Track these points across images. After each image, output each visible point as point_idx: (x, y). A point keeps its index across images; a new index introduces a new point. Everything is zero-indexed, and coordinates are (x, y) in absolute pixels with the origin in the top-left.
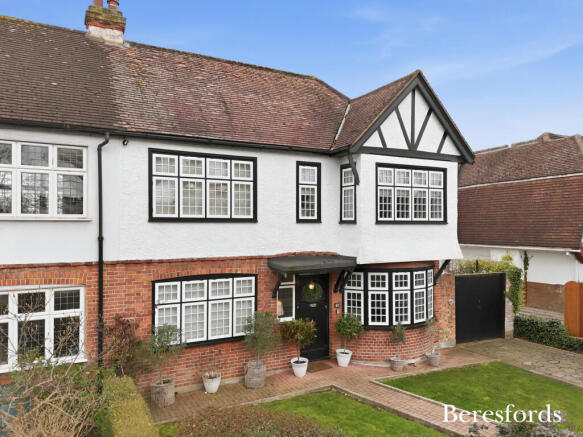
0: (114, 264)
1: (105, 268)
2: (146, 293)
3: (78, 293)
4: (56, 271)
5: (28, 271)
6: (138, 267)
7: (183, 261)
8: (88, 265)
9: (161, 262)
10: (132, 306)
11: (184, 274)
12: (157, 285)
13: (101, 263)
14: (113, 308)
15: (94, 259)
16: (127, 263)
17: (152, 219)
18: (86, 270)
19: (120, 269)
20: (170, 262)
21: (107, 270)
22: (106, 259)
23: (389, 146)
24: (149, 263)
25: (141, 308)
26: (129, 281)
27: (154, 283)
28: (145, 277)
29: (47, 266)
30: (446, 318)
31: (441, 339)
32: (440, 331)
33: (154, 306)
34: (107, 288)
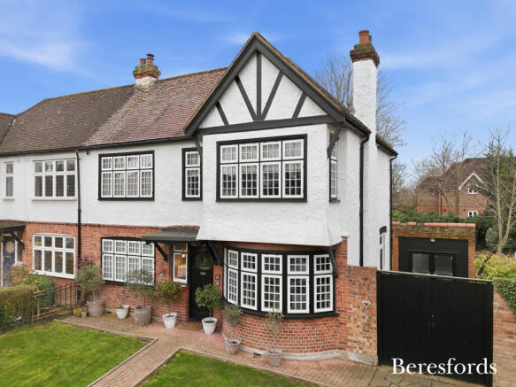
0: (85, 225)
1: (81, 227)
2: (98, 245)
3: (73, 240)
4: (65, 227)
6: (95, 228)
7: (114, 226)
8: (76, 224)
9: (104, 226)
10: (93, 251)
11: (115, 235)
12: (103, 240)
13: (79, 225)
14: (85, 252)
15: (77, 222)
16: (90, 226)
17: (100, 199)
18: (74, 228)
19: (88, 228)
20: (109, 227)
21: (83, 228)
22: (83, 222)
23: (230, 123)
24: (99, 226)
25: (96, 253)
26: (91, 236)
27: (101, 239)
28: (98, 235)
29: (63, 224)
30: (359, 323)
31: (351, 349)
32: (349, 337)
33: (102, 253)
34: (83, 240)
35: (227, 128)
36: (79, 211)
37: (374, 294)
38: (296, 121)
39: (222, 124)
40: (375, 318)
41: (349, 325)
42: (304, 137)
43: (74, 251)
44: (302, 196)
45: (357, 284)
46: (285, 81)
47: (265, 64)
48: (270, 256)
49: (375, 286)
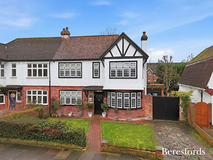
0: (52, 86)
1: (51, 87)
2: (58, 93)
3: (47, 92)
4: (43, 87)
5: (39, 87)
6: (56, 87)
7: (65, 86)
8: (48, 86)
9: (61, 86)
10: (56, 95)
11: (66, 89)
13: (50, 86)
14: (52, 95)
16: (55, 86)
17: (59, 77)
18: (48, 87)
19: (53, 88)
20: (63, 87)
22: (51, 85)
23: (114, 56)
24: (59, 86)
25: (57, 96)
26: (55, 90)
27: (60, 91)
28: (58, 90)
29: (42, 86)
30: (148, 110)
31: (146, 117)
32: (145, 114)
33: (60, 96)
34: (51, 91)
35: (113, 58)
36: (50, 81)
37: (152, 102)
38: (134, 57)
39: (111, 56)
40: (152, 108)
41: (145, 110)
42: (137, 61)
43: (47, 95)
44: (136, 77)
45: (147, 100)
46: (131, 46)
47: (125, 41)
48: (126, 93)
49: (152, 100)
